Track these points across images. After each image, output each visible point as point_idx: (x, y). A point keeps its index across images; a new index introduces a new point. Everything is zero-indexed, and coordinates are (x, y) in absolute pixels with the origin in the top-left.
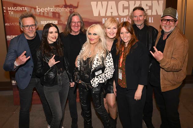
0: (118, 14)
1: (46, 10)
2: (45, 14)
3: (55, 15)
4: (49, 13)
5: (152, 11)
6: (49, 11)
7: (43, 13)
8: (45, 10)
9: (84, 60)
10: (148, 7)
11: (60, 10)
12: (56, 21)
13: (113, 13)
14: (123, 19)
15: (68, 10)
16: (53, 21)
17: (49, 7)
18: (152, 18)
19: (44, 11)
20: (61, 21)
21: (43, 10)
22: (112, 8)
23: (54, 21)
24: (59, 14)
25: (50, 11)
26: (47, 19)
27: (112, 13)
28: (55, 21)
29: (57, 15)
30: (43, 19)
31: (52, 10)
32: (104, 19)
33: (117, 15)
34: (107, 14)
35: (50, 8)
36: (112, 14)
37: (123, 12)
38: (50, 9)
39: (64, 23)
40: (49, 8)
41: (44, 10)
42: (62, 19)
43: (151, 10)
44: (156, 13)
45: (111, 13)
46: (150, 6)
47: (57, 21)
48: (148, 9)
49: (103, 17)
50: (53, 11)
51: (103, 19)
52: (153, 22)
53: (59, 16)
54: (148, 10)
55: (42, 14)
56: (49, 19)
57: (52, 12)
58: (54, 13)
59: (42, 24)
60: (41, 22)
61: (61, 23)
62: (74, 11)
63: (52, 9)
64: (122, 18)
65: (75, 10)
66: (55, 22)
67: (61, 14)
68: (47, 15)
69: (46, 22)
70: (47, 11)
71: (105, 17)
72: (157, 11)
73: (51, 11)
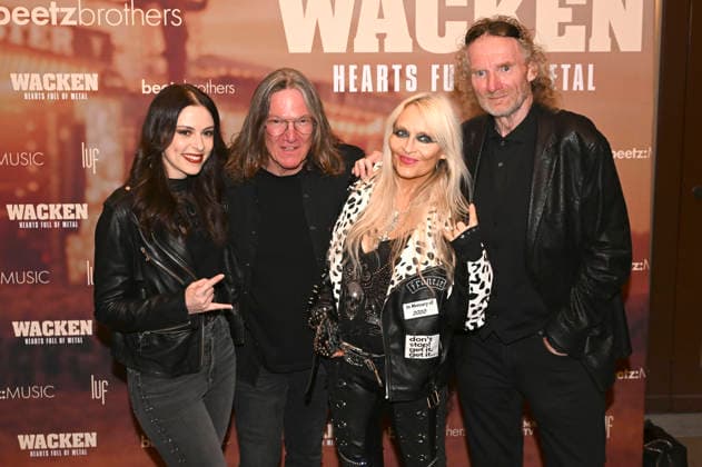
0: (415, 43)
1: (40, 19)
2: (36, 39)
3: (88, 46)
4: (56, 32)
5: (588, 34)
6: (54, 22)
7: (26, 33)
8: (35, 15)
9: (366, 249)
10: (570, 10)
11: (114, 17)
12: (90, 72)
13: (386, 40)
14: (440, 72)
15: (155, 17)
16: (74, 76)
17: (53, 4)
18: (591, 67)
19: (27, 21)
20: (115, 74)
21: (21, 19)
22: (381, 16)
23: (81, 76)
24: (106, 37)
25: (59, 21)
26: (44, 63)
27: (381, 37)
28: (88, 76)
29: (97, 44)
30: (24, 60)
31: (71, 19)
32: (342, 67)
33: (408, 48)
34: (356, 41)
35: (58, 6)
36: (381, 45)
37: (442, 33)
38: (63, 10)
39: (133, 89)
40: (54, 9)
41: (27, 14)
42: (122, 63)
43: (583, 29)
44: (609, 40)
45: (377, 40)
46: (578, 6)
47: (96, 76)
48: (569, 20)
49: (337, 59)
50: (74, 23)
51: (336, 67)
52: (591, 87)
53: (109, 50)
54: (567, 28)
55: (16, 37)
56: (54, 65)
57: (73, 27)
58: (81, 35)
59: (16, 88)
60: (13, 76)
61: (117, 83)
62: (183, 25)
63: (70, 11)
64: (435, 68)
65: (191, 18)
66: (83, 82)
67: (117, 40)
68: (44, 46)
69: (36, 76)
70: (46, 21)
71: (349, 57)
72: (615, 32)
73: (62, 23)
